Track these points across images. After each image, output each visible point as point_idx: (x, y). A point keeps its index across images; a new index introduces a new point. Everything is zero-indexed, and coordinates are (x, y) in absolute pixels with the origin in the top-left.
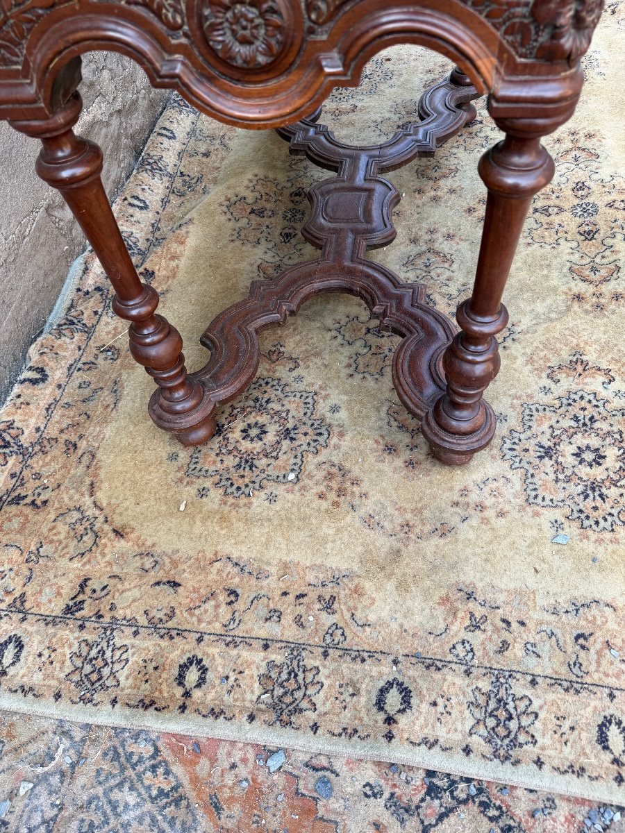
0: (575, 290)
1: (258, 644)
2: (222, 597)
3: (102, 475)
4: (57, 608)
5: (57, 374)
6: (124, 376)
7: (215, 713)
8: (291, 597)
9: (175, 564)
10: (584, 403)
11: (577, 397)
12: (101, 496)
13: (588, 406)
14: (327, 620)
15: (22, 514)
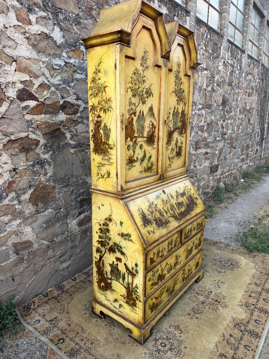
0: (190, 313)
1: (75, 343)
2: (76, 332)
3: (72, 302)
4: (49, 319)
5: (78, 281)
6: (89, 287)
7: (60, 349)
8: (87, 339)
9: (72, 322)
10: (171, 335)
11: (171, 333)
12: (69, 306)
13: (172, 336)
14: (90, 346)
15: (55, 301)
